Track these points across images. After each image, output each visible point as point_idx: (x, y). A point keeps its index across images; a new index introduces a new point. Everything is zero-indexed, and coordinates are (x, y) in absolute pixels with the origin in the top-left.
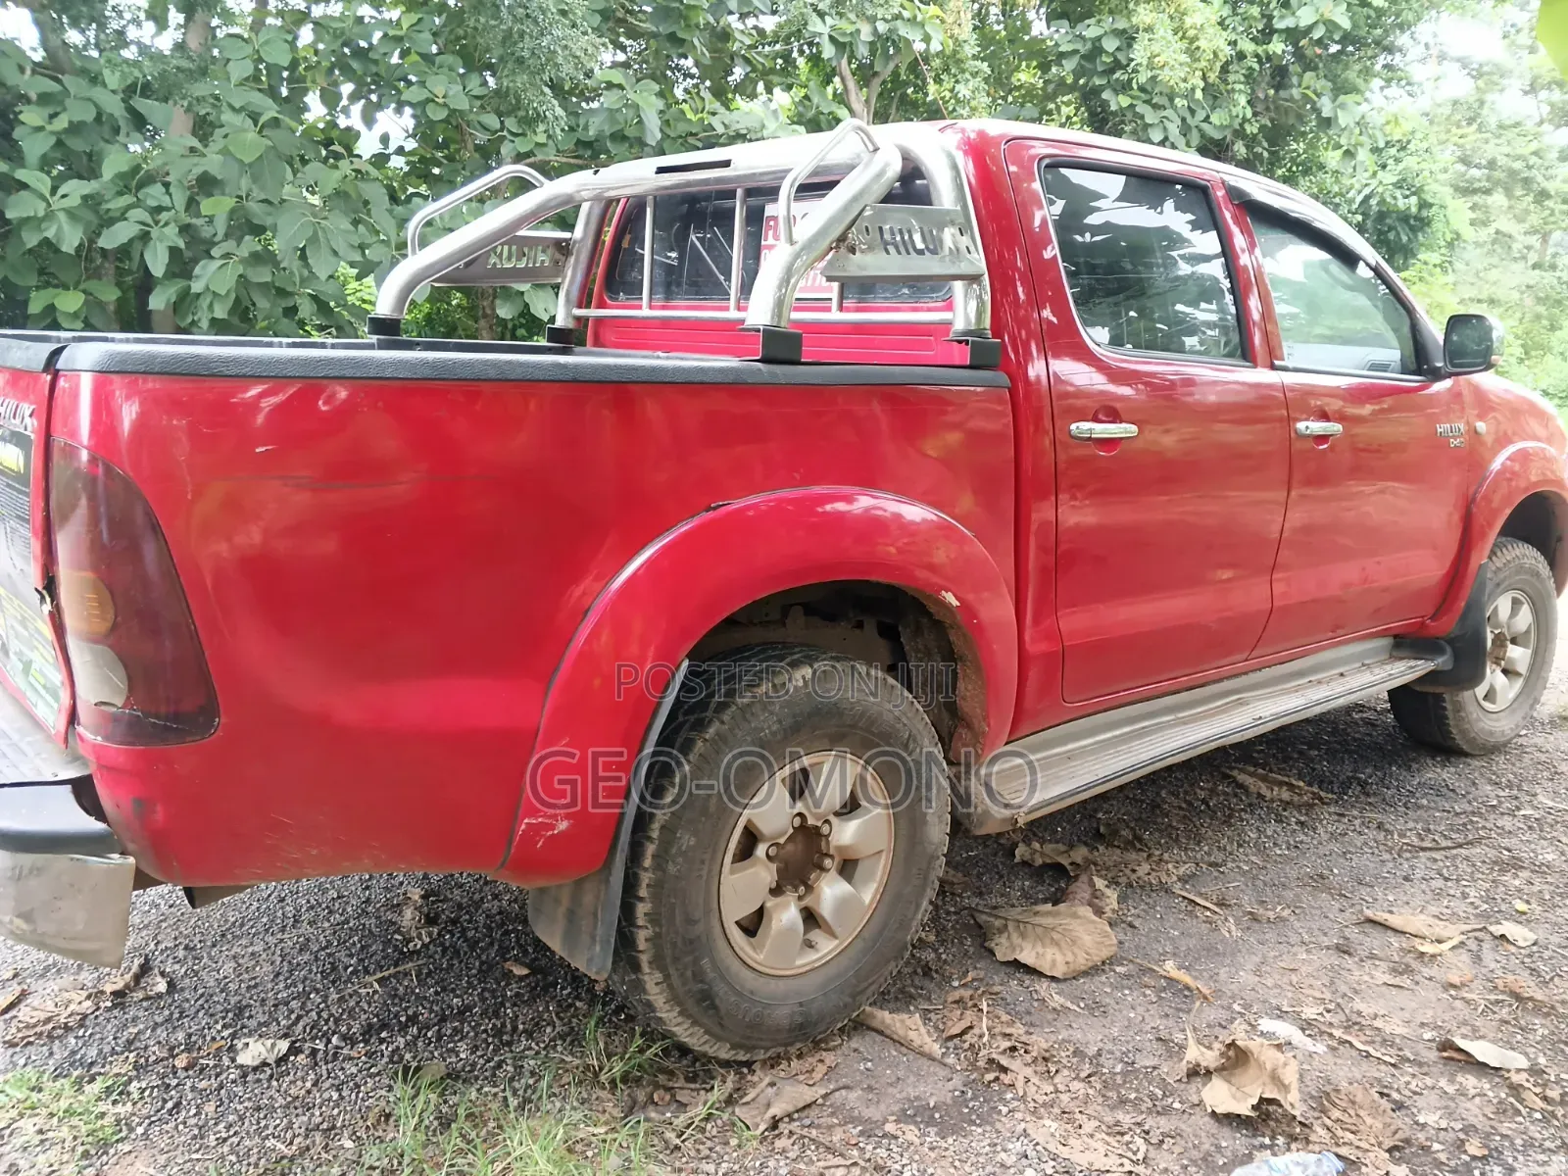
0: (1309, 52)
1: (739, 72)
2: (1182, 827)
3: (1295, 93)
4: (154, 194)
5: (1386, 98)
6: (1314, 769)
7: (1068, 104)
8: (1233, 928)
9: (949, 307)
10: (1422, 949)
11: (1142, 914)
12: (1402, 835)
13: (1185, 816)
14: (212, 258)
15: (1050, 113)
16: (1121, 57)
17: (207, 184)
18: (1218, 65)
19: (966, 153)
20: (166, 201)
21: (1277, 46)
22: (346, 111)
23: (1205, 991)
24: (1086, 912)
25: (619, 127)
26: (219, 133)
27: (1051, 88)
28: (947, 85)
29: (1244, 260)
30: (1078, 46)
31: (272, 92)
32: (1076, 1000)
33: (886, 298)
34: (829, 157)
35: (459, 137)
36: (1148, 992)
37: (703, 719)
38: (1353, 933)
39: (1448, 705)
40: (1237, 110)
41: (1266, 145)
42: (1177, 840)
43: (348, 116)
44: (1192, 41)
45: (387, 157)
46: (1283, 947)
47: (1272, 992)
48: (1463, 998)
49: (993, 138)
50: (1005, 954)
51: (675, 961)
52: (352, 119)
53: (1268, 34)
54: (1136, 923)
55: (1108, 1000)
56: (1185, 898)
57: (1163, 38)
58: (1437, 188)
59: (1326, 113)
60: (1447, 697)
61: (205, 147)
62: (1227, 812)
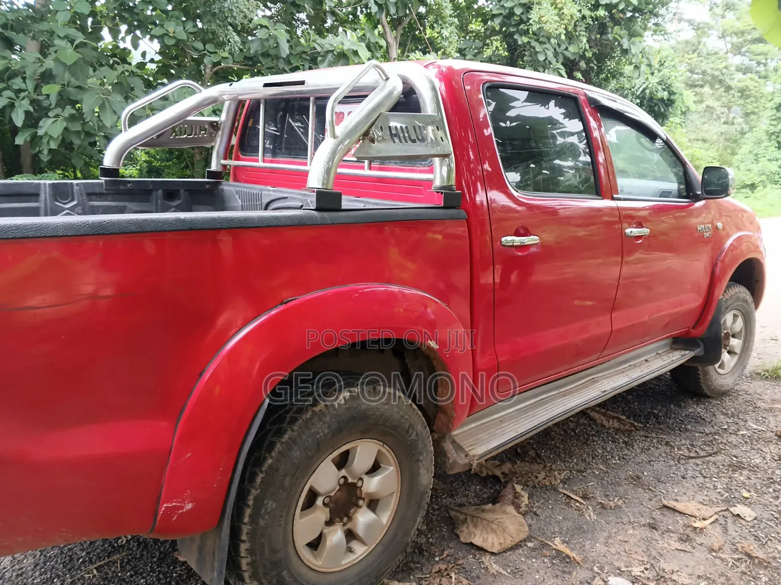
0: (617, 16)
1: (329, 22)
2: (562, 447)
3: (610, 36)
4: (17, 83)
5: (654, 40)
6: (630, 408)
7: (496, 40)
8: (592, 514)
9: (431, 171)
10: (695, 525)
11: (542, 506)
12: (679, 449)
13: (563, 440)
14: (49, 117)
15: (488, 45)
16: (524, 17)
17: (47, 77)
18: (573, 22)
19: (440, 80)
20: (23, 86)
21: (602, 12)
22: (123, 39)
23: (578, 559)
24: (511, 509)
25: (265, 50)
26: (52, 50)
27: (488, 33)
28: (437, 30)
29: (596, 134)
30: (502, 11)
31: (82, 29)
32: (505, 566)
33: (396, 163)
34: (361, 81)
35: (183, 54)
36: (546, 560)
37: (282, 428)
38: (657, 514)
39: (701, 373)
40: (582, 45)
41: (595, 62)
42: (559, 456)
43: (124, 42)
44: (560, 9)
45: (145, 64)
46: (621, 526)
47: (615, 557)
48: (720, 558)
49: (457, 71)
50: (465, 538)
51: (266, 574)
52: (126, 44)
53: (596, 6)
54: (538, 512)
55: (524, 567)
56: (564, 494)
57: (546, 8)
58: (678, 84)
59: (625, 47)
60: (700, 368)
61: (45, 58)
62: (586, 436)
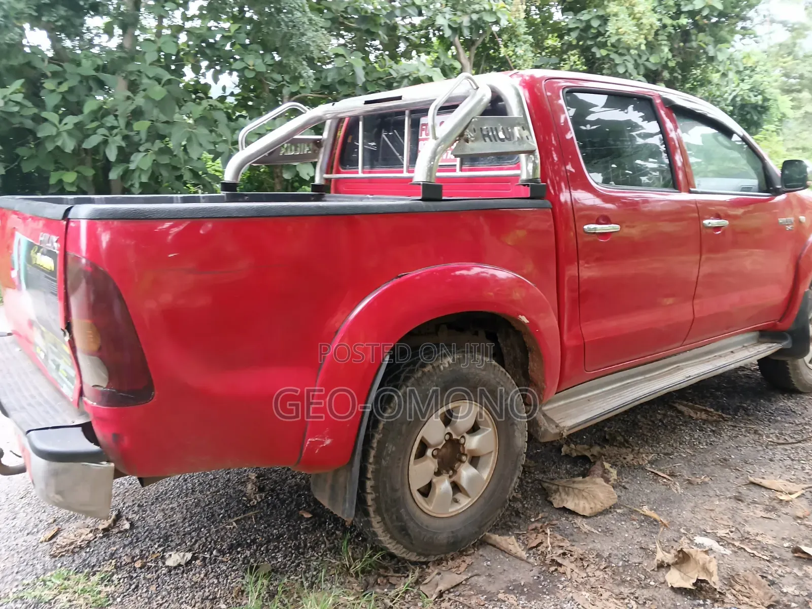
0: (700, 23)
1: (402, 47)
2: (649, 434)
3: (694, 44)
4: (110, 121)
5: (743, 44)
6: (719, 402)
7: (574, 55)
8: (679, 488)
9: (518, 168)
10: (781, 498)
11: (630, 481)
12: (768, 437)
13: (650, 429)
14: (140, 152)
15: (564, 60)
16: (601, 29)
17: (137, 114)
18: (653, 31)
19: (524, 87)
20: (115, 123)
21: (684, 20)
22: (204, 75)
23: (665, 522)
24: (600, 481)
25: (342, 77)
26: (141, 88)
27: (565, 47)
28: (511, 48)
29: (673, 135)
30: (578, 25)
31: (167, 68)
32: (596, 527)
34: (454, 92)
35: (261, 86)
36: (635, 523)
38: (744, 490)
39: (790, 367)
40: (664, 55)
41: (680, 72)
42: (647, 442)
43: (205, 78)
44: (639, 19)
45: (226, 98)
46: (706, 498)
47: (701, 522)
48: (805, 525)
49: (538, 79)
50: (558, 504)
51: (387, 510)
52: (208, 79)
53: (678, 14)
54: (627, 486)
55: (614, 527)
56: (652, 472)
57: (623, 19)
58: (772, 90)
59: (711, 54)
60: (789, 362)
61: (135, 96)
62: (673, 426)
